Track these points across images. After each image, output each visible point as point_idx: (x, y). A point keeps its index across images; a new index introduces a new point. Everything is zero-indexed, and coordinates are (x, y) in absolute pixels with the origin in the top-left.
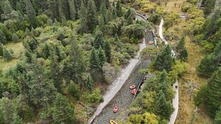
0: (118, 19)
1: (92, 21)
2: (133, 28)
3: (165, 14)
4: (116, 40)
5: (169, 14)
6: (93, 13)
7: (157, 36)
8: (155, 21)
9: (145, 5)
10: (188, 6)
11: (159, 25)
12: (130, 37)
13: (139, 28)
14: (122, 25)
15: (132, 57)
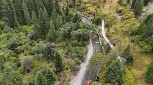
0: (67, 24)
1: (44, 27)
2: (81, 33)
3: (105, 16)
4: (67, 45)
5: (108, 16)
6: (44, 20)
7: (101, 36)
8: (98, 22)
9: (89, 8)
10: (121, 9)
11: (101, 25)
12: (79, 41)
13: (86, 33)
14: (71, 30)
15: (82, 61)
